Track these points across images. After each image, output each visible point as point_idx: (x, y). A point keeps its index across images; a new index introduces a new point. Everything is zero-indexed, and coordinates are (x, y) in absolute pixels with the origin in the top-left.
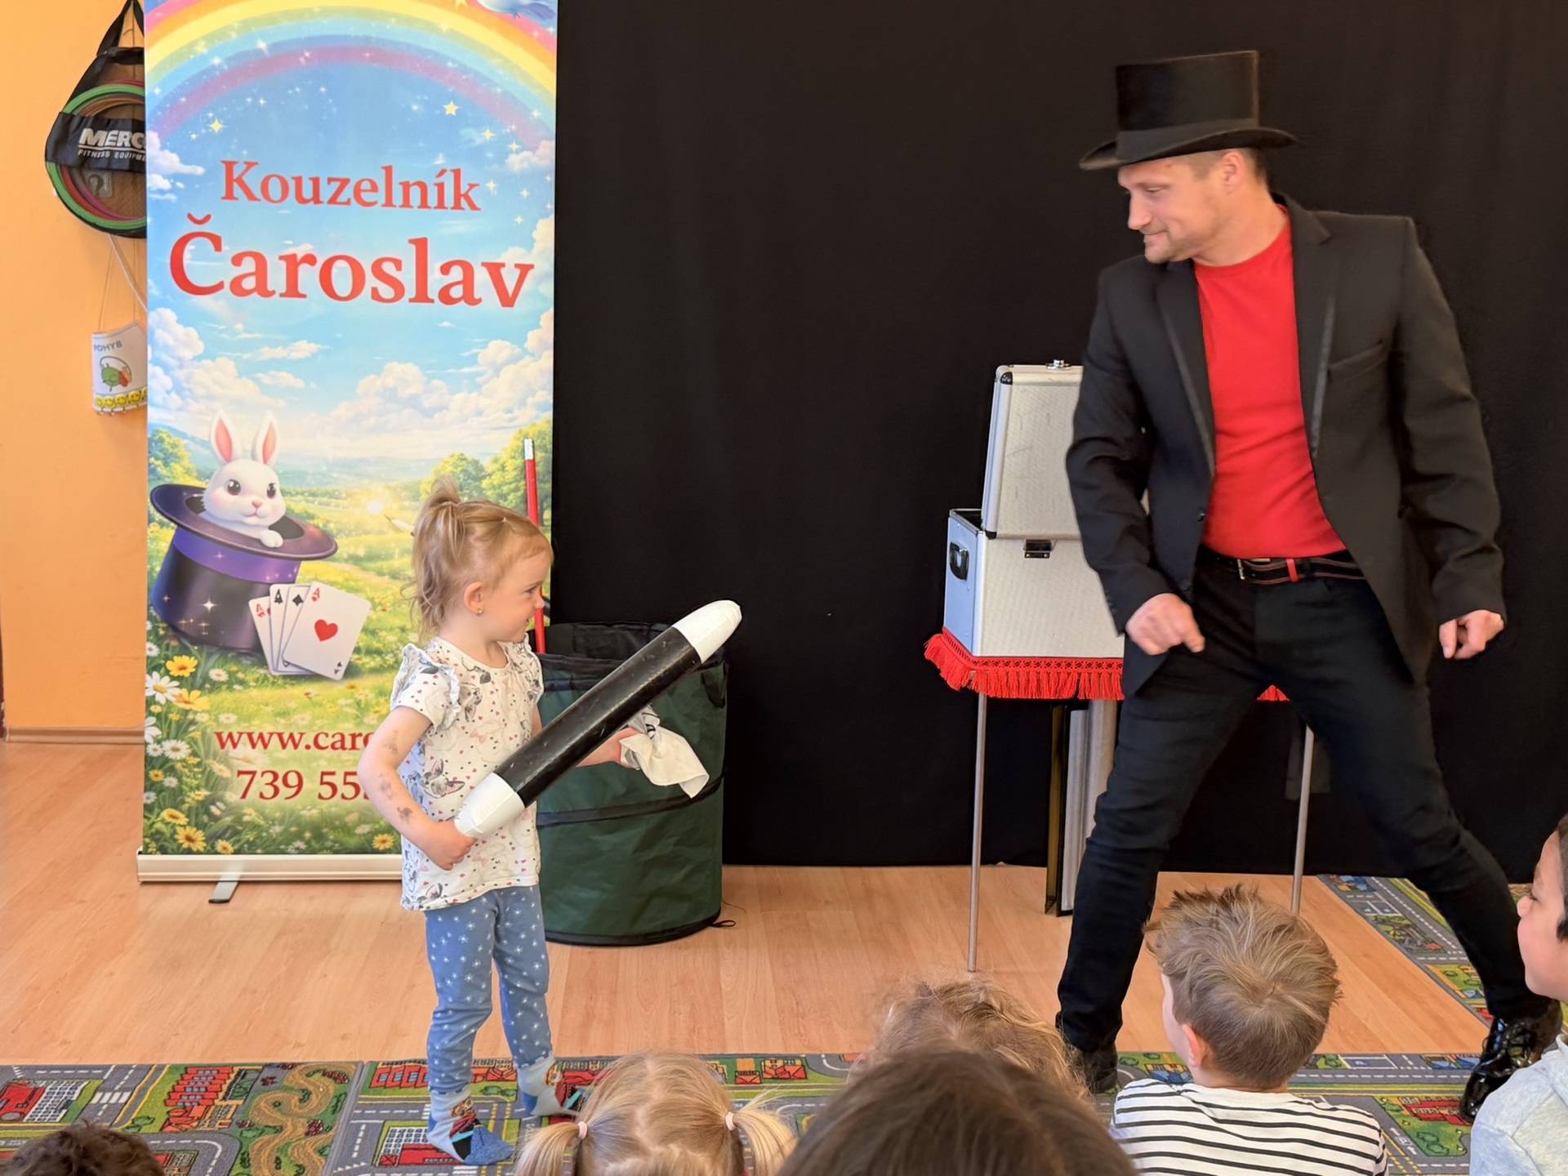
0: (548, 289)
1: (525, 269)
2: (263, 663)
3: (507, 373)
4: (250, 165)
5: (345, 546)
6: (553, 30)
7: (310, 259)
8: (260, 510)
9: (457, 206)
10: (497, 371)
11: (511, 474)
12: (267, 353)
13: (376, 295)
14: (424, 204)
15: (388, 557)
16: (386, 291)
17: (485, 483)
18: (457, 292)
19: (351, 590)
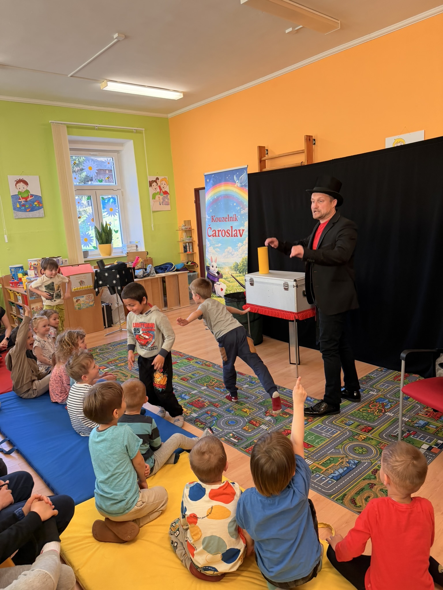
0: (247, 233)
1: (243, 230)
2: (216, 294)
3: (241, 248)
4: (214, 216)
5: (224, 276)
6: (247, 189)
7: (220, 231)
8: (216, 270)
9: (236, 221)
10: (240, 248)
11: (241, 266)
12: (216, 245)
13: (227, 236)
14: (232, 221)
15: (228, 279)
16: (228, 235)
17: (238, 267)
18: (235, 235)
19: (225, 283)
